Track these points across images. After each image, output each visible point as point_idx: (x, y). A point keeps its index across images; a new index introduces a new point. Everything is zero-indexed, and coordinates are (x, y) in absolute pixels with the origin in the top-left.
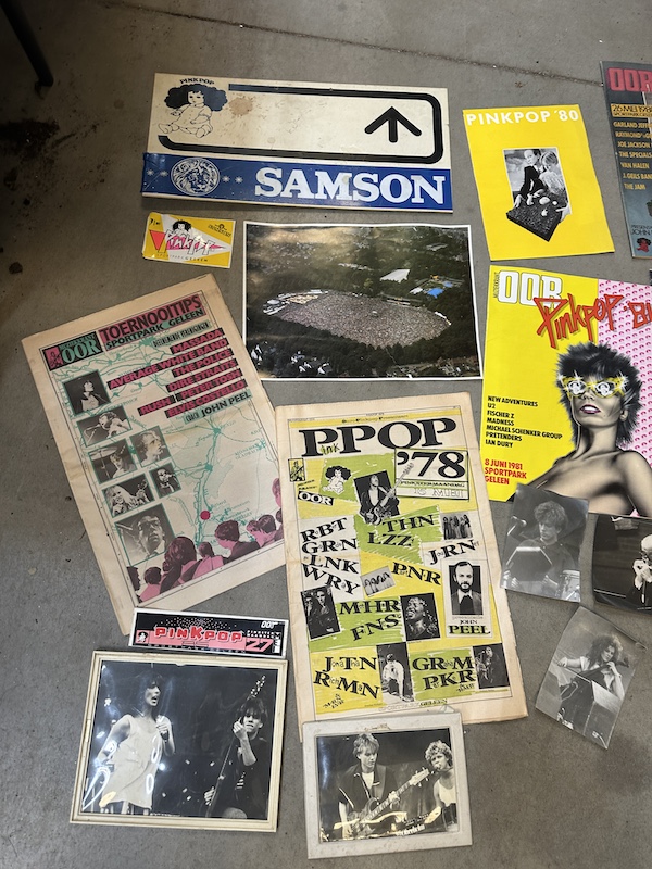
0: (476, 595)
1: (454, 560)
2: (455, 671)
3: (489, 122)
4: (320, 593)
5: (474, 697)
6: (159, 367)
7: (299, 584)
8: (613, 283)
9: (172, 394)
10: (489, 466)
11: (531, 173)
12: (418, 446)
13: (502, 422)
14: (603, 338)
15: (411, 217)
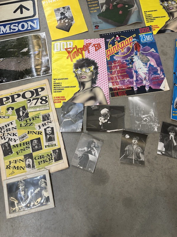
0: (53, 136)
1: (45, 127)
2: (47, 158)
3: (49, 3)
4: (6, 144)
5: (53, 164)
8: (88, 40)
10: (55, 99)
11: (62, 14)
12: (34, 97)
13: (58, 85)
14: (86, 56)
15: (28, 33)
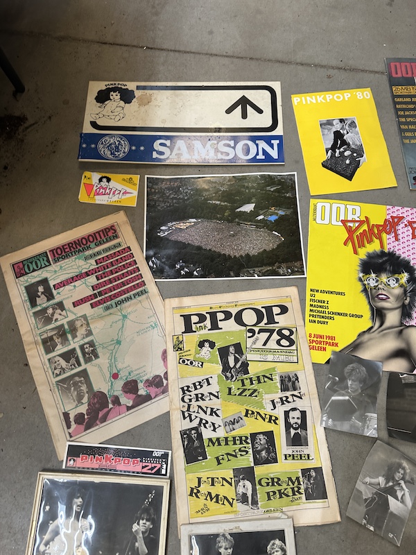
0: (304, 432)
1: (287, 407)
2: (289, 487)
3: (309, 102)
4: (193, 432)
5: (302, 506)
6: (87, 274)
7: (179, 425)
8: (397, 208)
9: (95, 292)
10: (312, 338)
11: (338, 135)
12: (262, 324)
13: (320, 307)
14: (391, 246)
15: (256, 168)
